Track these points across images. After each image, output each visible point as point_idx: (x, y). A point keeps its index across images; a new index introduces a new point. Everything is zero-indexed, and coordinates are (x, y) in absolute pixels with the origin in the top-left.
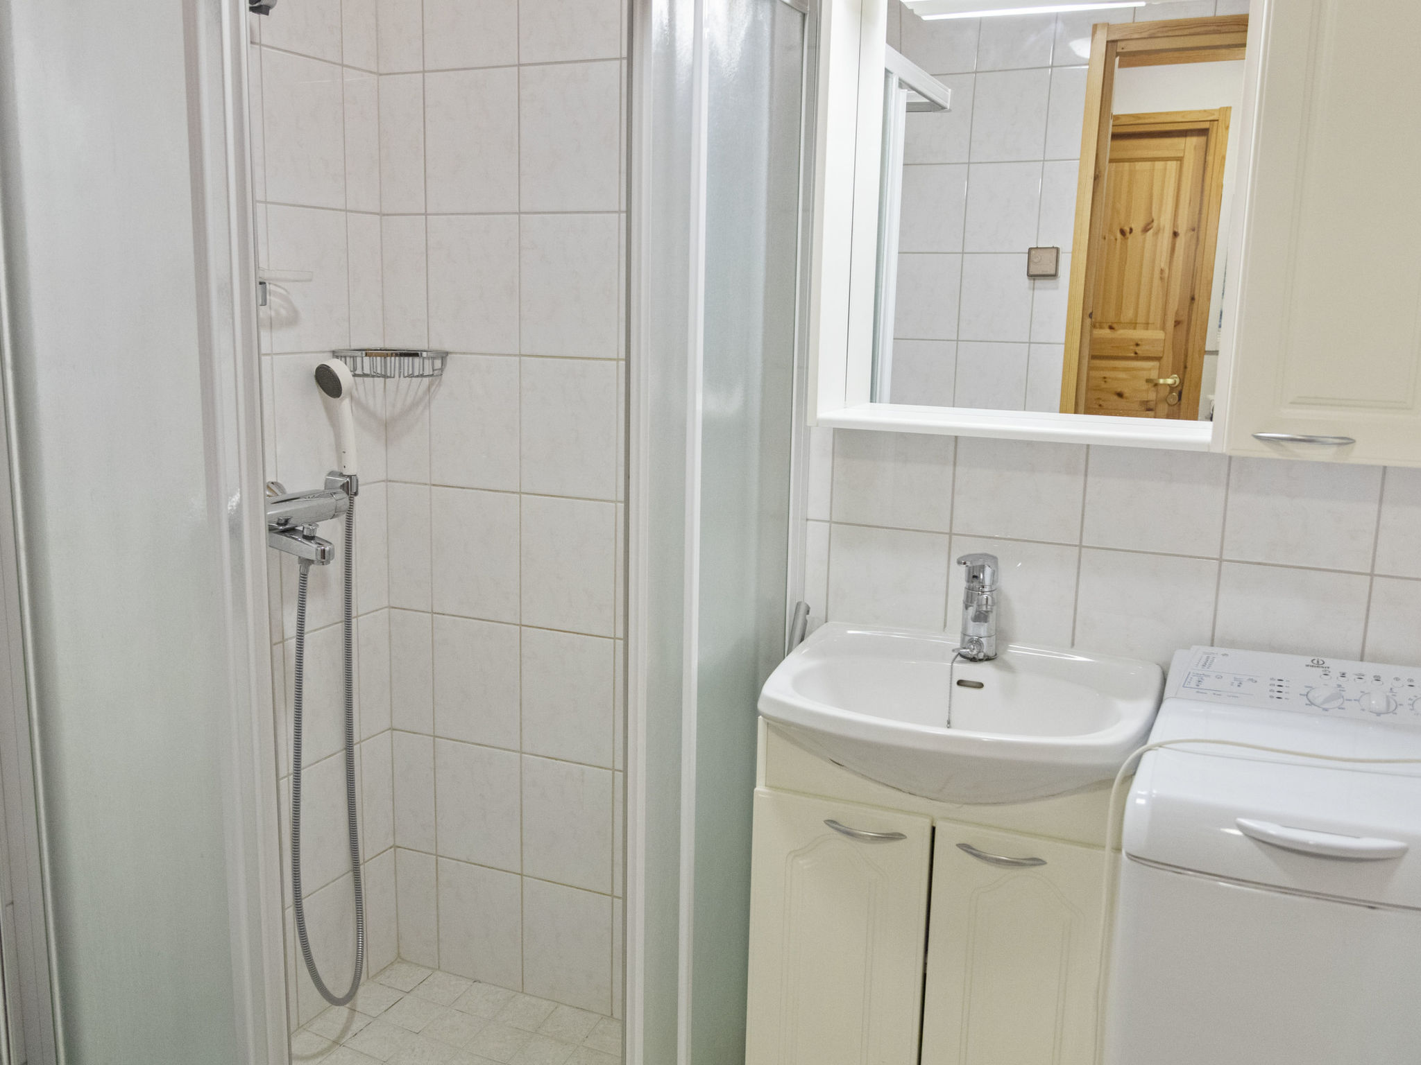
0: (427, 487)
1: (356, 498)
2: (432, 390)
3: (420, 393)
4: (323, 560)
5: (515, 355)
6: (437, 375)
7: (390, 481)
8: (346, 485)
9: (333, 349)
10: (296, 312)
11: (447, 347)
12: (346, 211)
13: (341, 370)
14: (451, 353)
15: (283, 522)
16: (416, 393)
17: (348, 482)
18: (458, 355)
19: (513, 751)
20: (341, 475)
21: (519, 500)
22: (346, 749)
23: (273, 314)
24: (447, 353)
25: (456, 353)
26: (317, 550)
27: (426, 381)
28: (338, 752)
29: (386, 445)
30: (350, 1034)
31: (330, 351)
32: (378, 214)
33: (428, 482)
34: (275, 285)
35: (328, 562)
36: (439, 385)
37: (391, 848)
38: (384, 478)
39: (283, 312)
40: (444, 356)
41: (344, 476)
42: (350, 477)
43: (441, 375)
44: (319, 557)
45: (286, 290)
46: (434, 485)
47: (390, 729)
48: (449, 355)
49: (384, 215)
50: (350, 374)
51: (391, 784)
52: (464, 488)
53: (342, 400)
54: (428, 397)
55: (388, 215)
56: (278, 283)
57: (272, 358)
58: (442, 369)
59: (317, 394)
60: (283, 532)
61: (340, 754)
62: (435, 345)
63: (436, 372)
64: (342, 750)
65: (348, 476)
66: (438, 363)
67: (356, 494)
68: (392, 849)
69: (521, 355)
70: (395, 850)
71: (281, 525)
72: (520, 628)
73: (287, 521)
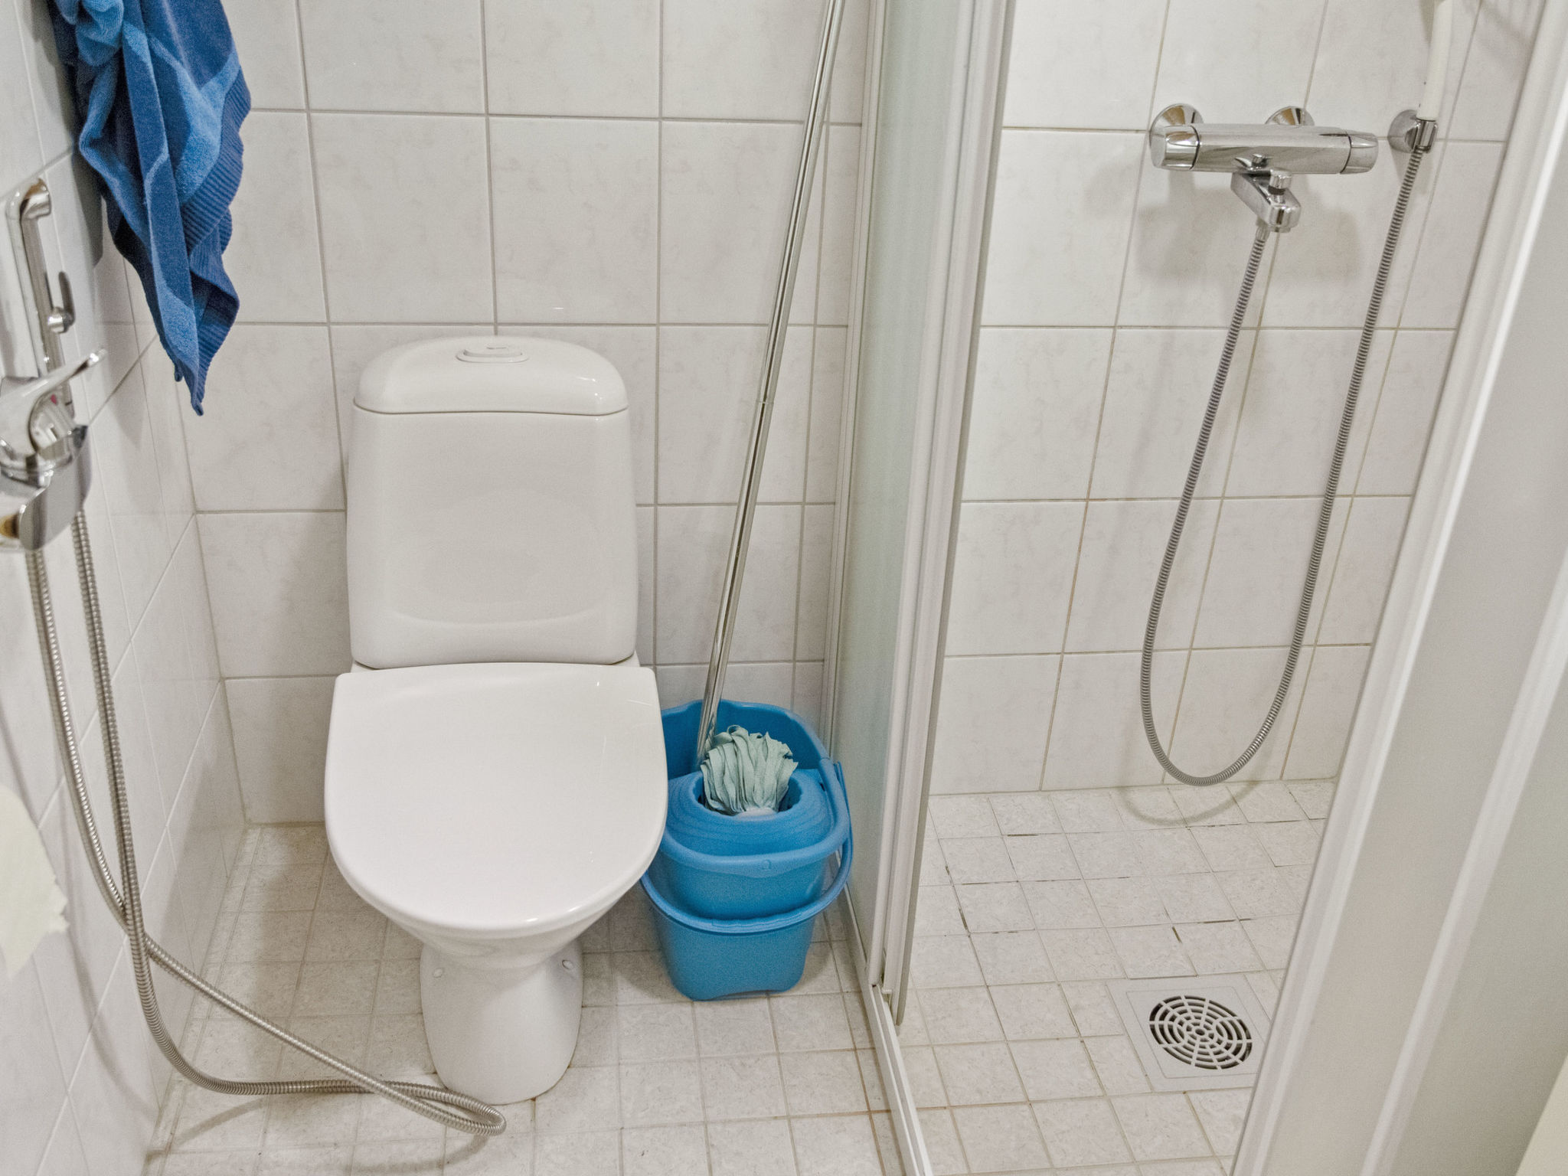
1: (1428, 158)
4: (1279, 226)
8: (1414, 132)
15: (1258, 161)
17: (1417, 128)
20: (1414, 118)
22: (1325, 495)
26: (1275, 209)
28: (1313, 495)
30: (1208, 822)
35: (1284, 229)
41: (1417, 119)
44: (1274, 221)
60: (1252, 176)
61: (1316, 499)
65: (1422, 121)
71: (1254, 164)
73: (1263, 161)
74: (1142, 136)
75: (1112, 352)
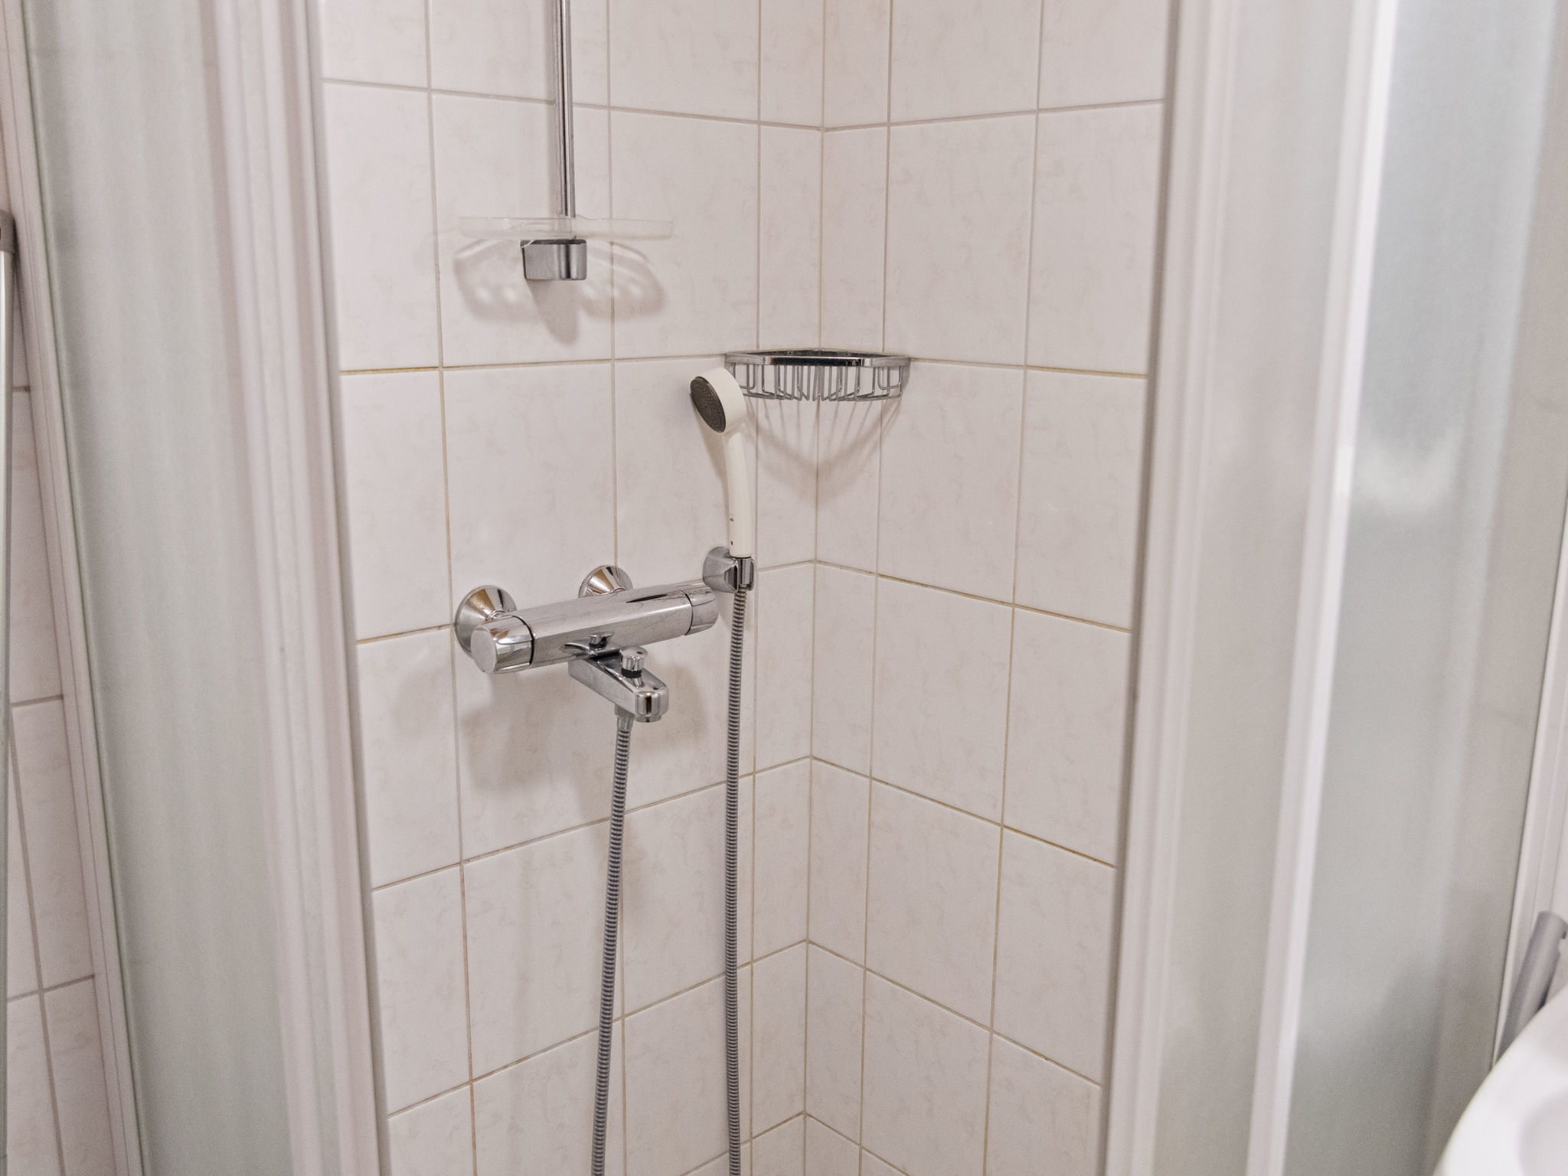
0: (872, 578)
1: (750, 595)
2: (885, 420)
3: (868, 423)
4: (648, 714)
5: (1018, 366)
6: (891, 396)
7: (820, 562)
8: (733, 571)
9: (726, 350)
10: (659, 291)
11: (911, 352)
12: (759, 123)
13: (728, 389)
14: (916, 359)
15: (597, 641)
16: (862, 424)
17: (736, 567)
18: (927, 364)
19: (980, 1025)
20: (728, 556)
21: (1010, 615)
22: (725, 973)
23: (616, 293)
24: (909, 359)
25: (924, 360)
26: (638, 696)
27: (877, 405)
28: (713, 978)
29: (817, 507)
31: (721, 355)
32: (817, 128)
33: (874, 570)
34: (622, 246)
35: (658, 717)
36: (897, 410)
37: (799, 1114)
38: (811, 557)
39: (636, 291)
40: (904, 363)
41: (731, 557)
42: (741, 560)
43: (899, 396)
44: (642, 711)
45: (644, 257)
46: (882, 576)
47: (804, 941)
48: (912, 363)
49: (828, 130)
50: (740, 392)
51: (803, 1022)
52: (927, 586)
53: (730, 434)
54: (879, 431)
55: (834, 129)
56: (628, 243)
57: (613, 366)
58: (901, 386)
59: (694, 425)
60: (594, 659)
61: (717, 980)
62: (892, 347)
63: (892, 392)
64: (719, 976)
65: (737, 558)
66: (895, 375)
67: (750, 586)
68: (801, 1117)
69: (1027, 367)
70: (805, 1119)
71: (593, 646)
72: (1002, 830)
73: (604, 642)
74: (447, 632)
75: (463, 894)
